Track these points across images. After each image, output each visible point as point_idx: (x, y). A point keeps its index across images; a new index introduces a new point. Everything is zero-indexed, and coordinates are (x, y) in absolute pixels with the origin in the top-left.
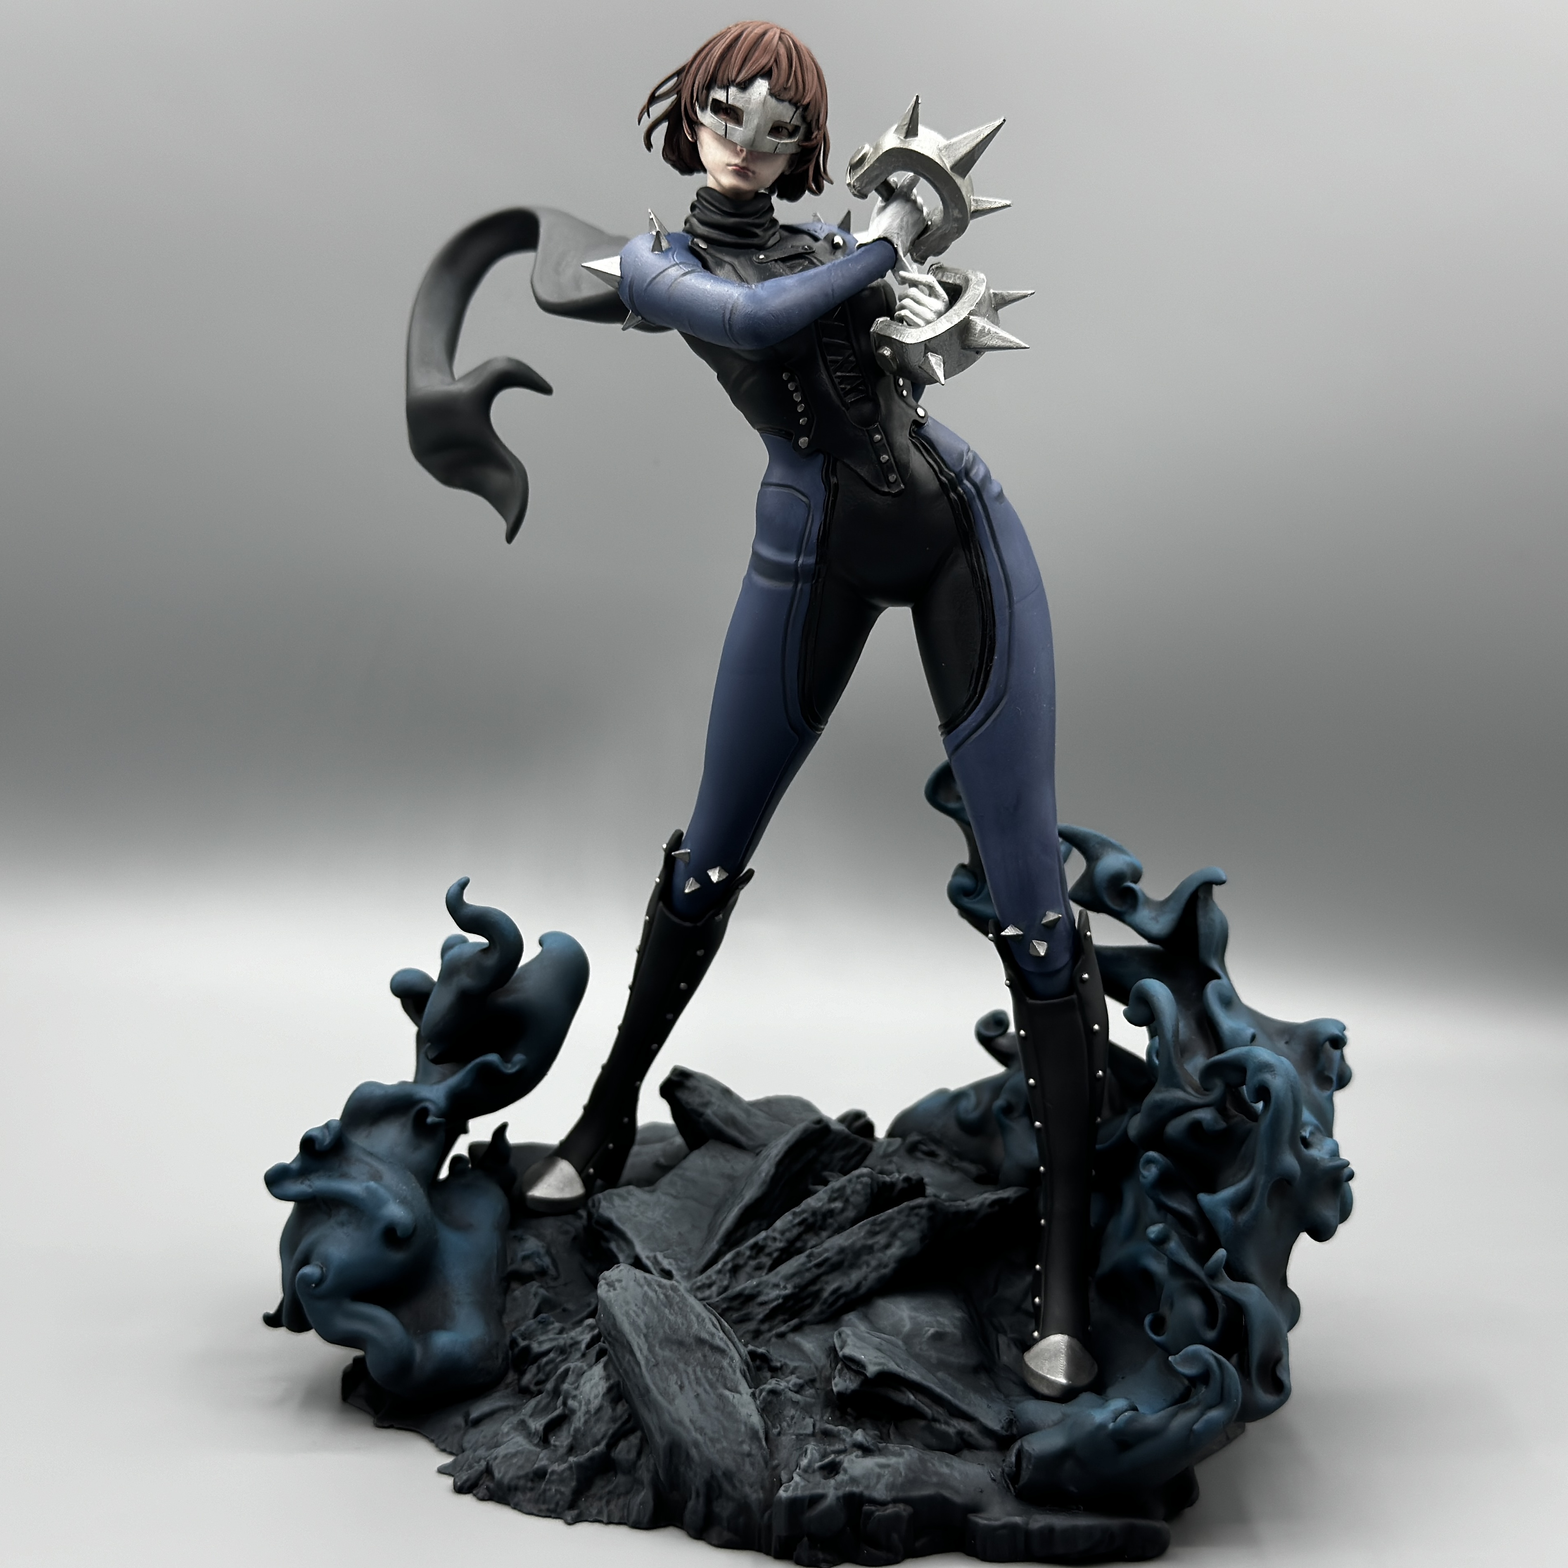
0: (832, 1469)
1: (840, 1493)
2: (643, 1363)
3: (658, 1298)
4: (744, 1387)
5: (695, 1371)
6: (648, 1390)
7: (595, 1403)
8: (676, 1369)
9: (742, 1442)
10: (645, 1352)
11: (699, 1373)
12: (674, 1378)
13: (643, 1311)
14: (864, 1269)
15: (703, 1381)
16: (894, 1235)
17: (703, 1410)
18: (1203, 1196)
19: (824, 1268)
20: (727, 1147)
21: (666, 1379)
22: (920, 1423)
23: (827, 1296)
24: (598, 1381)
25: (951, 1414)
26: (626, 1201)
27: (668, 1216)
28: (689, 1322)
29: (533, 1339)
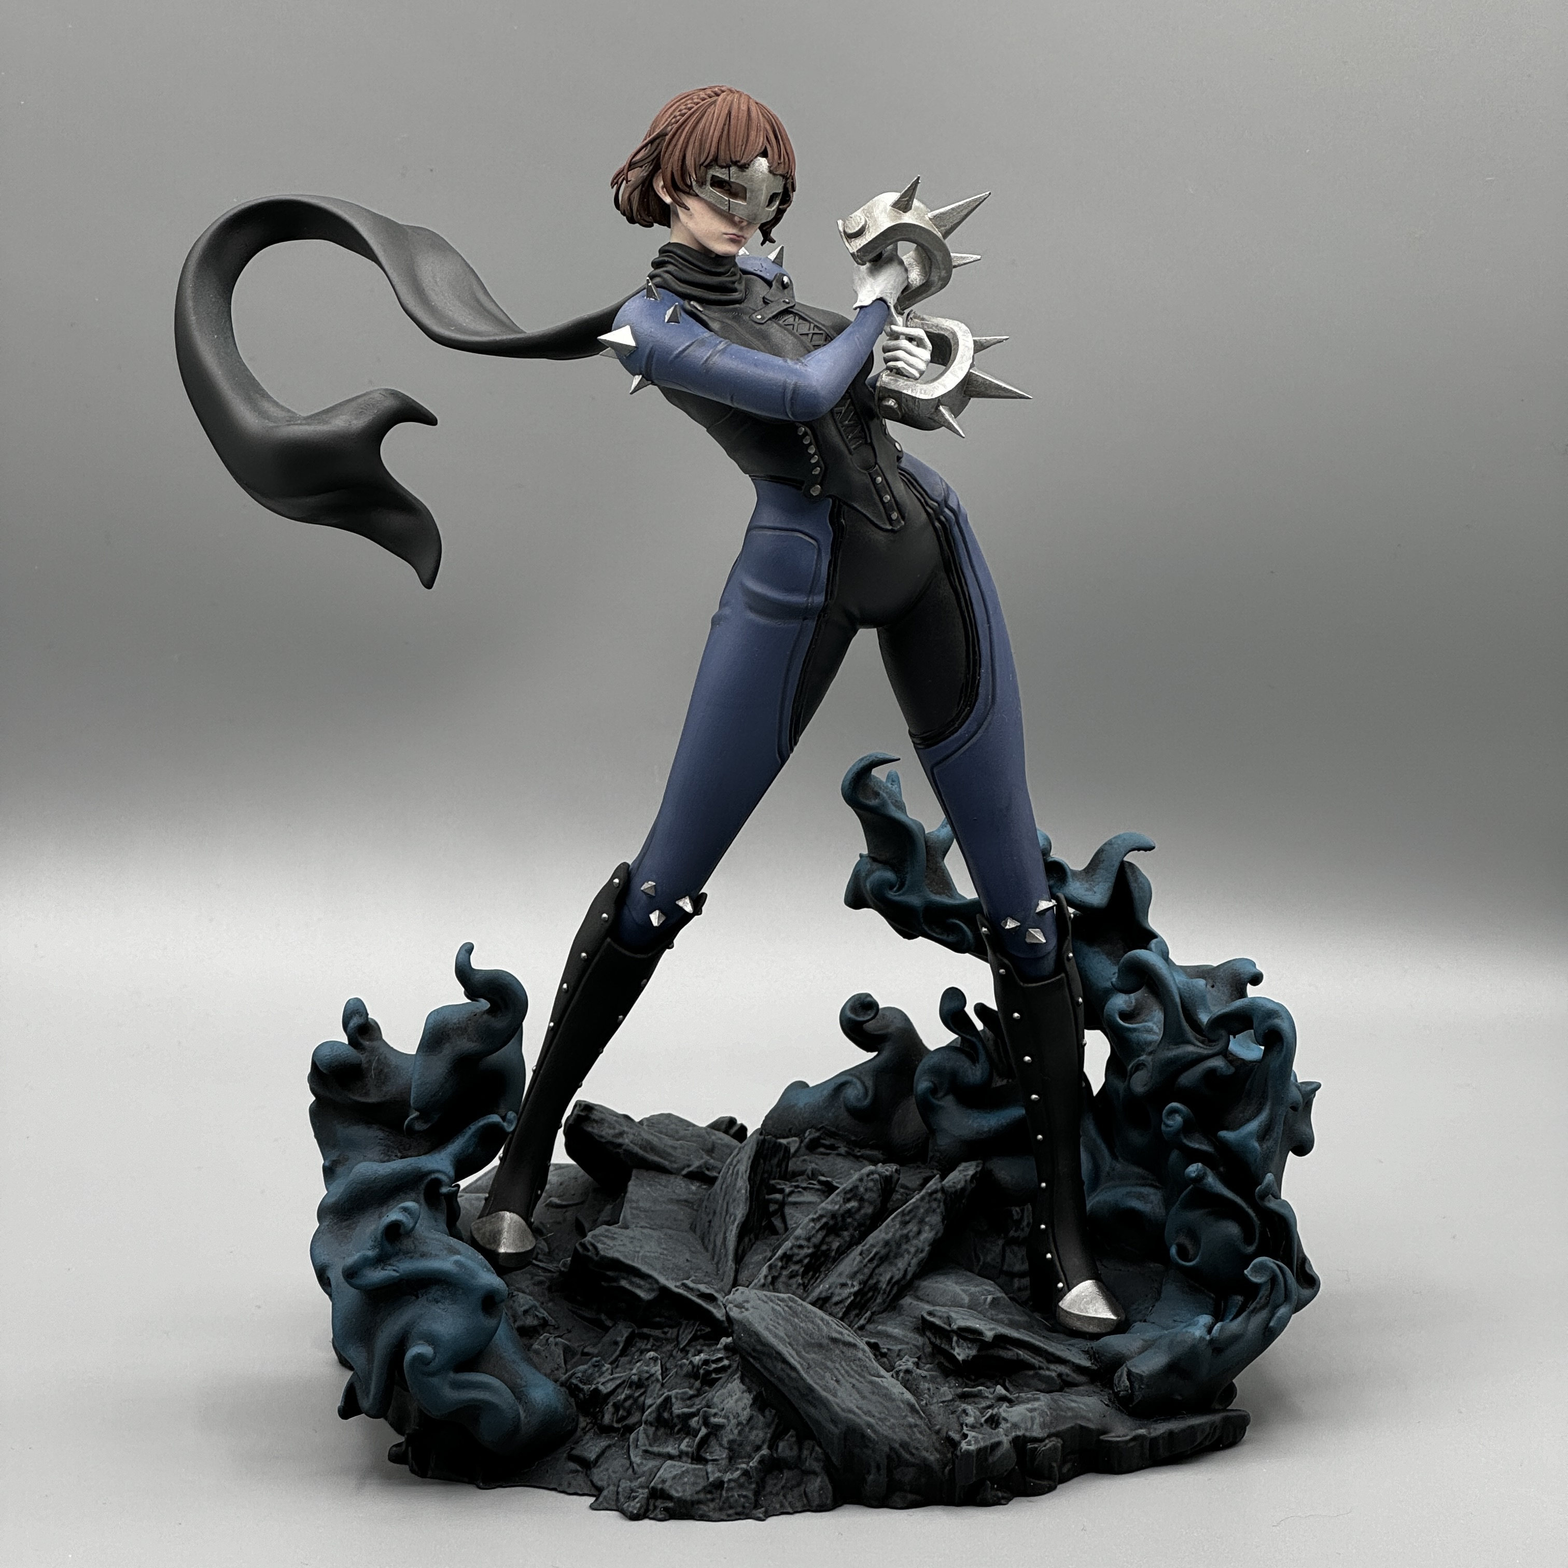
0: (994, 1422)
1: (1010, 1438)
2: (798, 1367)
3: (783, 1309)
4: (883, 1372)
5: (842, 1366)
6: (811, 1389)
7: (745, 1415)
8: (827, 1368)
9: (906, 1416)
10: (794, 1355)
11: (848, 1368)
12: (828, 1375)
13: (778, 1323)
14: (907, 1257)
15: (852, 1373)
16: (922, 1222)
17: (864, 1398)
18: (1223, 1134)
19: (875, 1262)
20: (652, 1173)
21: (823, 1378)
22: (1031, 1373)
23: (884, 1287)
24: (738, 1394)
25: (1049, 1362)
26: (614, 1239)
27: (664, 1246)
28: (818, 1326)
29: (595, 1382)
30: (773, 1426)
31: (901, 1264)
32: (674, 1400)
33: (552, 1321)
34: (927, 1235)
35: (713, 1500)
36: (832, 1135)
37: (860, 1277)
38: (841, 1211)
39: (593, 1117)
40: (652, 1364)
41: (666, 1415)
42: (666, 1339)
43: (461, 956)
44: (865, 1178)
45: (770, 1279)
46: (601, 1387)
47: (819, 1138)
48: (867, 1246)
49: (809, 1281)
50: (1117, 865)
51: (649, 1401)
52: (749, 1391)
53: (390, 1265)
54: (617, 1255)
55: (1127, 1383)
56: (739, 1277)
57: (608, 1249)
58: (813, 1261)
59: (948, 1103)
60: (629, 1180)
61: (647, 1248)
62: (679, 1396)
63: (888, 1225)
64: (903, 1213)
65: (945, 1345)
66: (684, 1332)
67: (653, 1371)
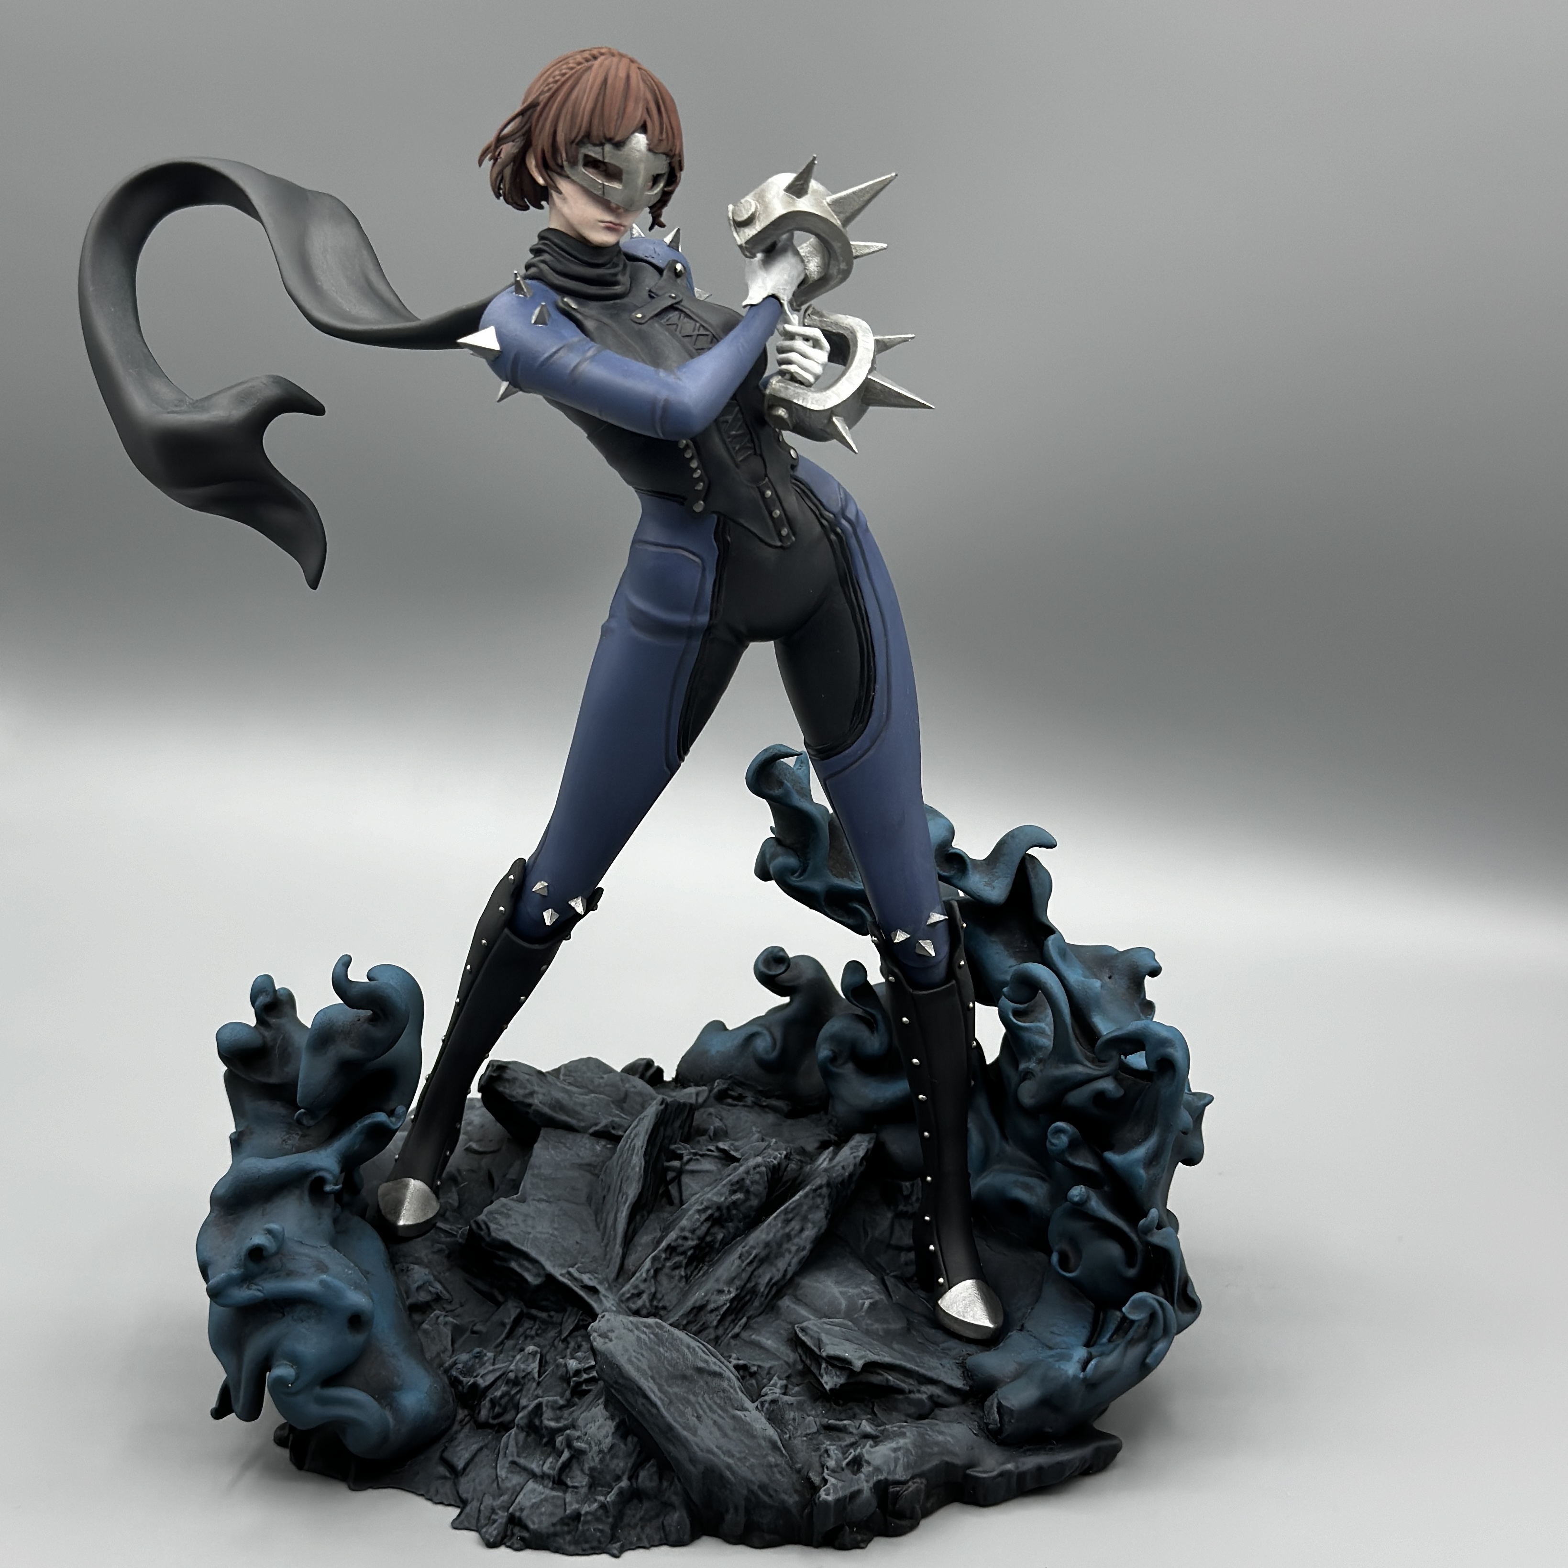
0: (857, 1464)
1: (871, 1484)
2: (659, 1403)
3: (649, 1338)
4: (748, 1404)
5: (704, 1400)
6: (670, 1428)
7: (607, 1443)
8: (688, 1402)
9: (767, 1455)
10: (656, 1390)
11: (709, 1402)
12: (689, 1410)
13: (642, 1355)
14: (788, 1257)
15: (715, 1407)
16: (805, 1219)
17: (725, 1435)
18: (1110, 1156)
19: (755, 1265)
20: (560, 1132)
21: (682, 1414)
22: (901, 1397)
23: (762, 1290)
24: (601, 1420)
25: (921, 1383)
26: (508, 1216)
27: (556, 1226)
28: (684, 1355)
29: (475, 1374)
30: (635, 1455)
31: (781, 1264)
32: (544, 1409)
33: (446, 1295)
34: (810, 1233)
35: (569, 1532)
36: (741, 1084)
37: (738, 1283)
38: (727, 1204)
39: (506, 1076)
40: (531, 1360)
41: (537, 1422)
42: (552, 1323)
43: (337, 970)
44: (752, 1172)
45: (652, 1271)
46: (480, 1381)
47: (728, 1089)
48: (747, 1248)
49: (692, 1273)
50: (1017, 861)
51: (524, 1402)
52: (612, 1418)
53: (256, 1285)
54: (507, 1237)
55: (997, 1417)
56: (626, 1262)
57: (499, 1230)
58: (697, 1252)
59: (848, 1070)
60: (535, 1141)
61: (539, 1229)
62: (550, 1404)
63: (769, 1224)
64: (786, 1211)
65: (814, 1369)
66: (567, 1321)
67: (529, 1370)
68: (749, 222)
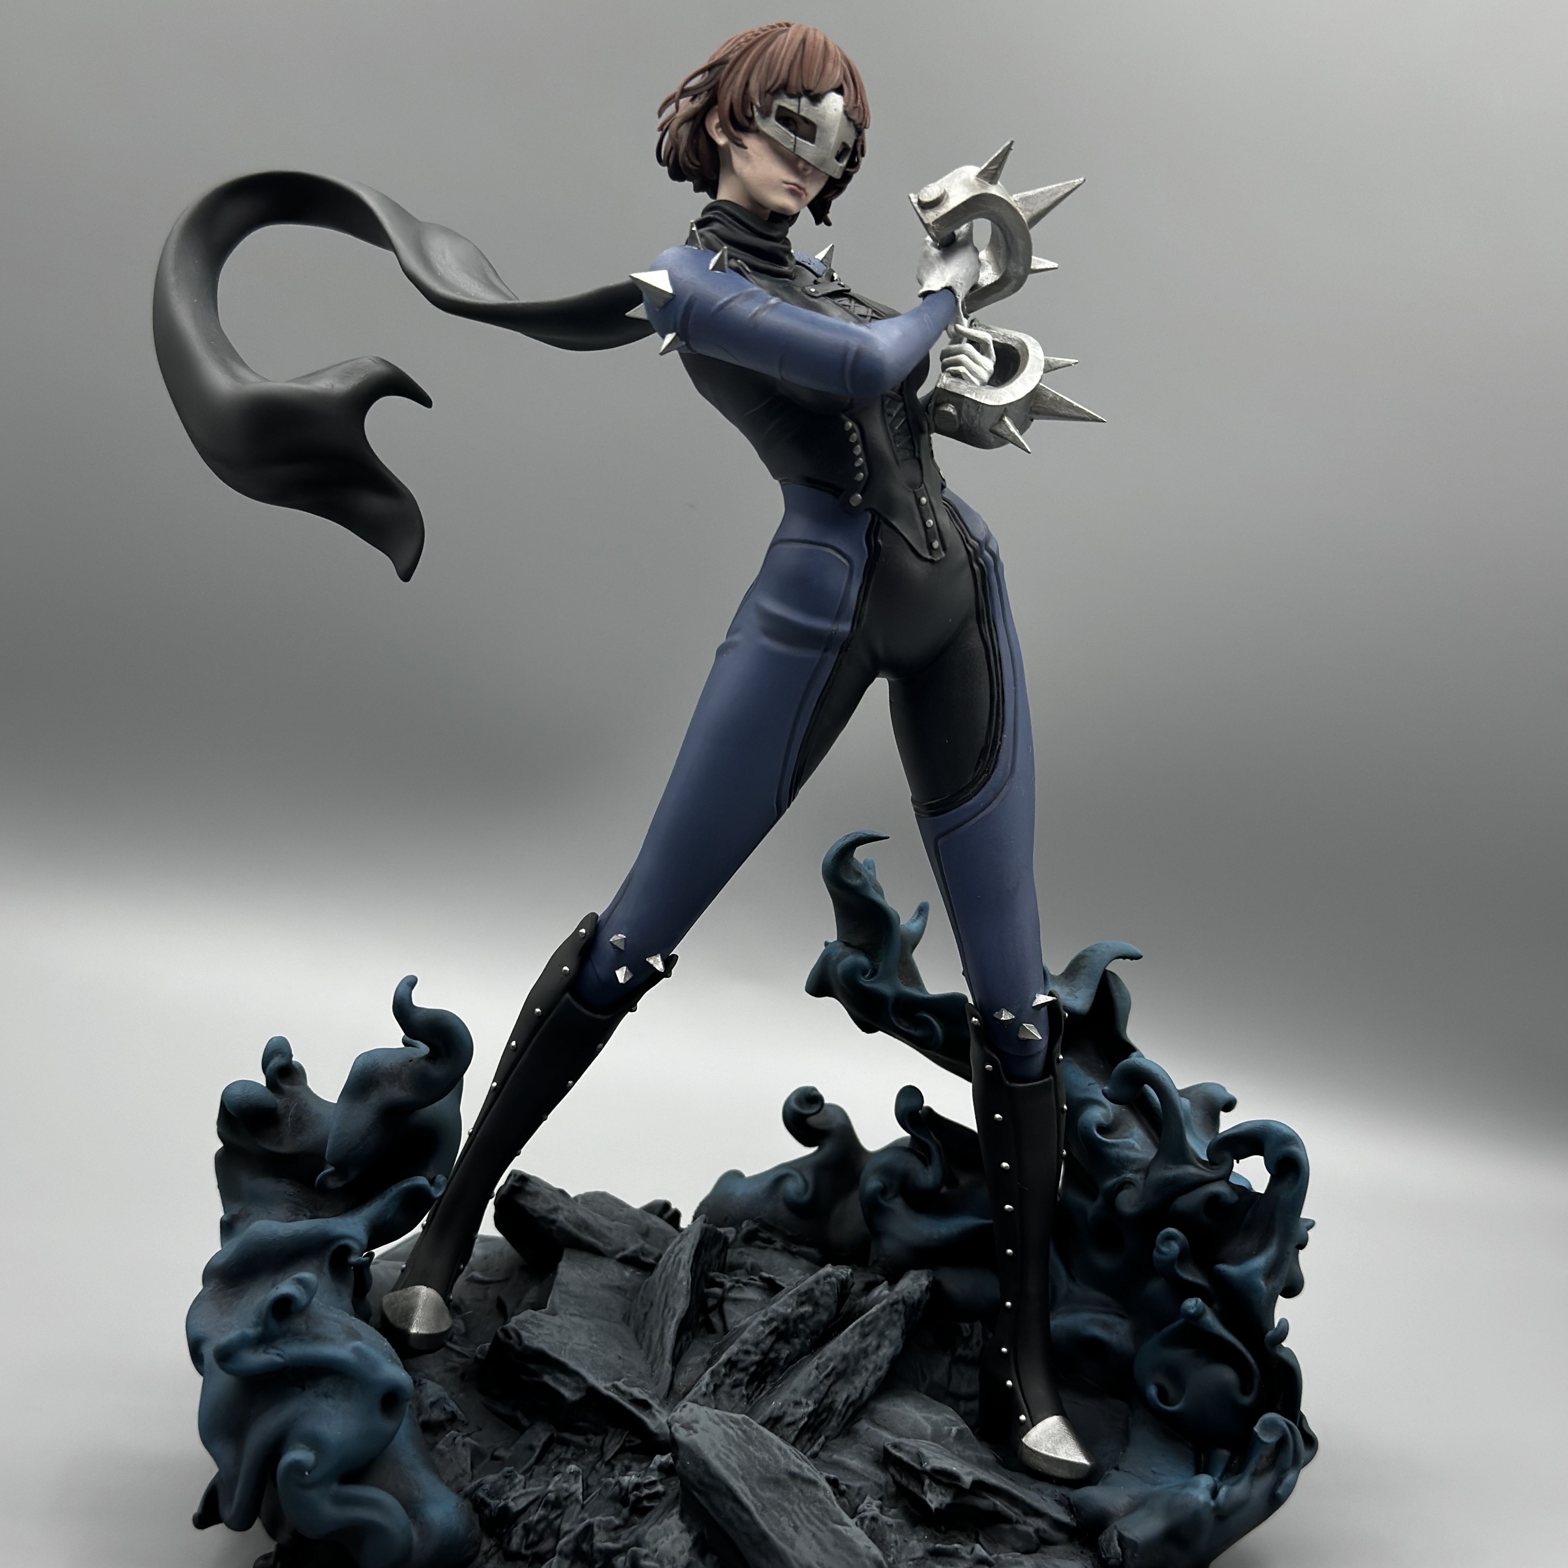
2: (753, 1509)
3: (736, 1433)
4: (846, 1519)
5: (801, 1509)
6: (764, 1537)
7: (682, 1560)
8: (784, 1510)
10: (747, 1495)
11: (806, 1511)
12: (785, 1519)
13: (731, 1452)
14: (865, 1375)
15: (813, 1518)
16: (882, 1335)
17: (825, 1550)
18: (1223, 1267)
19: (832, 1378)
20: (585, 1255)
21: (778, 1523)
22: (1007, 1527)
23: (840, 1407)
24: (676, 1533)
25: (1026, 1514)
26: (539, 1326)
27: (594, 1339)
28: (775, 1456)
29: (505, 1497)
31: (859, 1382)
32: (596, 1529)
33: (461, 1416)
34: (887, 1351)
36: (769, 1228)
37: (816, 1395)
38: (793, 1316)
39: (528, 1189)
40: (572, 1480)
41: (585, 1547)
42: (590, 1448)
43: (401, 989)
44: (822, 1281)
45: (712, 1387)
46: (511, 1504)
47: (757, 1230)
48: (824, 1359)
49: (753, 1393)
50: (1100, 972)
51: (566, 1527)
52: (689, 1530)
53: (275, 1348)
54: (543, 1346)
55: (1119, 1550)
56: (676, 1382)
57: (532, 1338)
58: (760, 1370)
59: (897, 1205)
60: (560, 1260)
61: (576, 1340)
62: (602, 1525)
63: (846, 1335)
64: (862, 1324)
65: (914, 1488)
66: (610, 1441)
67: (573, 1489)
68: (935, 204)
